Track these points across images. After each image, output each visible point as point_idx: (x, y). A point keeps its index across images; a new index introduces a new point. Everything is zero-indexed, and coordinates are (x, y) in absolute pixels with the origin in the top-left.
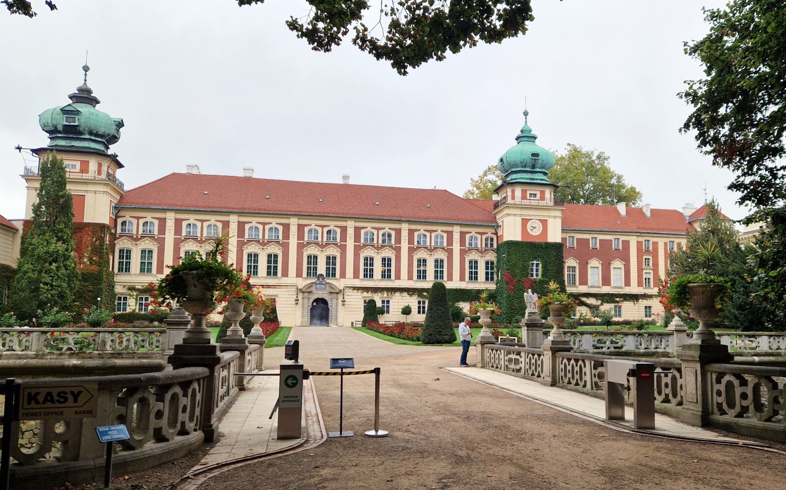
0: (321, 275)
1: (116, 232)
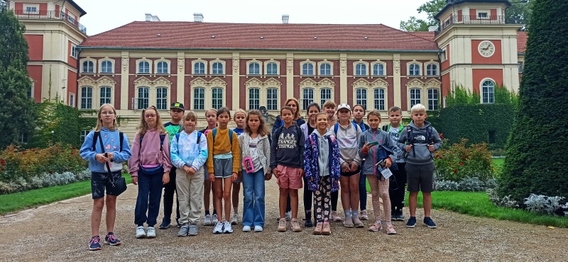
0: (263, 108)
1: (78, 71)
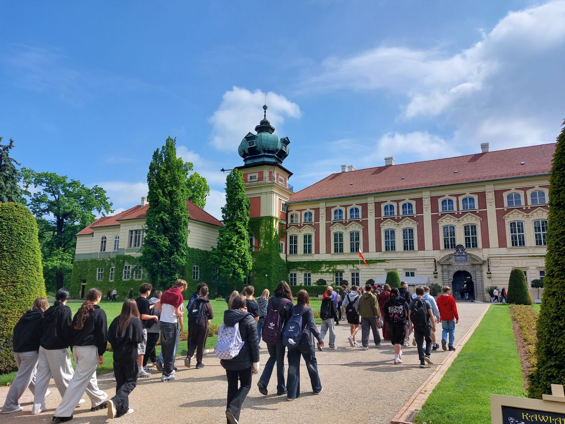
0: (460, 246)
1: (287, 223)
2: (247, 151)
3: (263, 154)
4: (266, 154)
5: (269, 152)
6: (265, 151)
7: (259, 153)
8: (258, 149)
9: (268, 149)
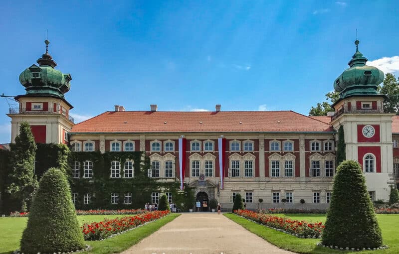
0: (202, 175)
2: (30, 81)
3: (47, 86)
4: (50, 87)
5: (53, 85)
6: (49, 84)
7: (44, 84)
8: (43, 81)
9: (53, 83)
